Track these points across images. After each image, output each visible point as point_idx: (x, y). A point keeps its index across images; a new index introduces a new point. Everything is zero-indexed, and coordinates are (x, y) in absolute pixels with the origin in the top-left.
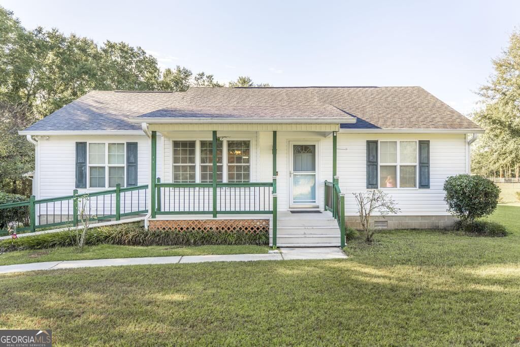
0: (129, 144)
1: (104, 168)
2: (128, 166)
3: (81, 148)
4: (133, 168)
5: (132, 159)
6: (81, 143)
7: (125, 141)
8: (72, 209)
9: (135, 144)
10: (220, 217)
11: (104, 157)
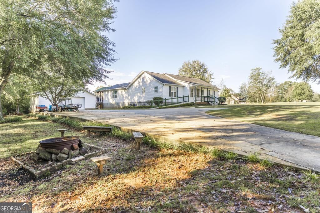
1: (173, 92)
2: (177, 92)
6: (170, 87)
11: (173, 90)
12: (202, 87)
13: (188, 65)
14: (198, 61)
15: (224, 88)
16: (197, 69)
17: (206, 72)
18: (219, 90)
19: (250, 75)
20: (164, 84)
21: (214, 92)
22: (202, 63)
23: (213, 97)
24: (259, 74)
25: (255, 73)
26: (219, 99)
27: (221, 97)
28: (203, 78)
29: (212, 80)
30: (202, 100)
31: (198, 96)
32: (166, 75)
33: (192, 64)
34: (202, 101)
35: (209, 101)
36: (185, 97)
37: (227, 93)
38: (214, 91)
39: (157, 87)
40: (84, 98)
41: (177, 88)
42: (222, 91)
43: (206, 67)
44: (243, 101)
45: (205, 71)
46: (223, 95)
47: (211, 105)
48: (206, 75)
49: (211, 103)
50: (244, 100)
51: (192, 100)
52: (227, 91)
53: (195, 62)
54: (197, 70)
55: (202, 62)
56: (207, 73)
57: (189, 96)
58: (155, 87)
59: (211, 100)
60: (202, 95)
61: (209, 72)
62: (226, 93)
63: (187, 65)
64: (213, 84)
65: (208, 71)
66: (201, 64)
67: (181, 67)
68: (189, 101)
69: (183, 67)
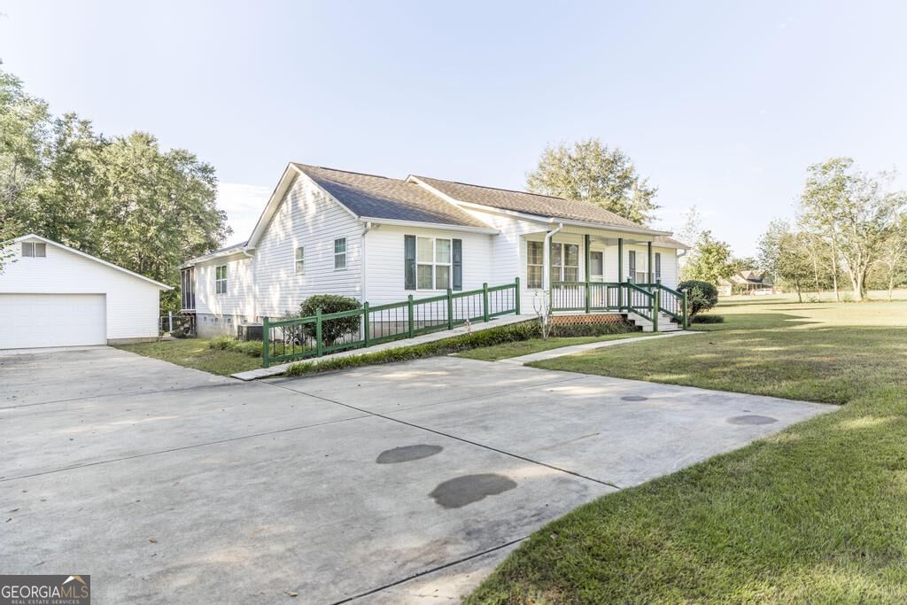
0: (455, 241)
1: (431, 266)
2: (454, 266)
3: (410, 241)
4: (458, 267)
5: (458, 259)
6: (411, 236)
7: (451, 238)
8: (407, 314)
9: (460, 241)
10: (592, 313)
11: (431, 254)
12: (587, 237)
13: (560, 160)
14: (597, 145)
15: (703, 243)
16: (593, 173)
17: (628, 186)
18: (680, 252)
19: (802, 190)
20: (370, 220)
21: (654, 258)
22: (611, 151)
23: (650, 285)
24: (840, 185)
25: (826, 180)
26: (678, 293)
27: (690, 285)
28: (618, 207)
29: (650, 213)
30: (587, 300)
31: (571, 283)
32: (422, 184)
33: (574, 156)
34: (587, 309)
35: (630, 310)
36: (491, 290)
37: (718, 261)
38: (658, 255)
39: (344, 239)
40: (105, 294)
41: (457, 244)
42: (694, 254)
43: (627, 165)
44: (763, 286)
45: (627, 181)
46: (700, 273)
47: (640, 329)
48: (630, 194)
49: (639, 321)
50: (764, 282)
51: (533, 305)
52: (714, 252)
53: (587, 147)
54: (595, 180)
55: (611, 146)
56: (633, 186)
57: (516, 286)
58: (336, 241)
59: (639, 299)
60: (594, 278)
61: (639, 183)
62: (712, 260)
63: (557, 161)
64: (655, 226)
65: (636, 179)
66: (607, 156)
67: (534, 167)
68: (518, 313)
69: (541, 167)
